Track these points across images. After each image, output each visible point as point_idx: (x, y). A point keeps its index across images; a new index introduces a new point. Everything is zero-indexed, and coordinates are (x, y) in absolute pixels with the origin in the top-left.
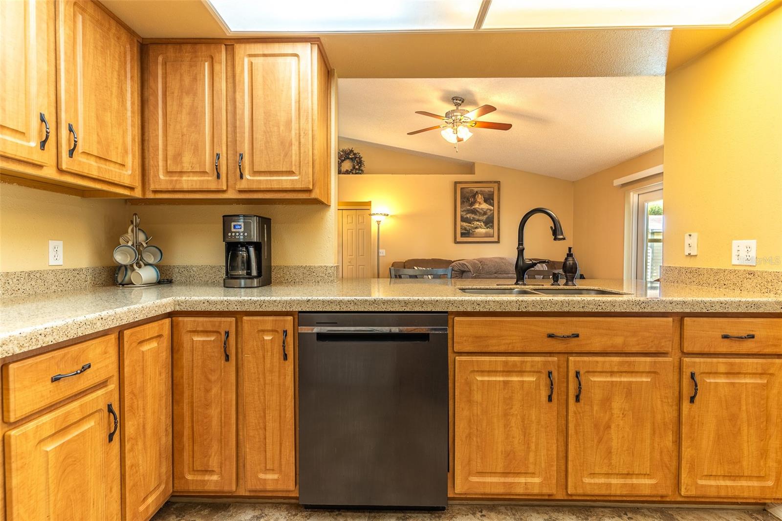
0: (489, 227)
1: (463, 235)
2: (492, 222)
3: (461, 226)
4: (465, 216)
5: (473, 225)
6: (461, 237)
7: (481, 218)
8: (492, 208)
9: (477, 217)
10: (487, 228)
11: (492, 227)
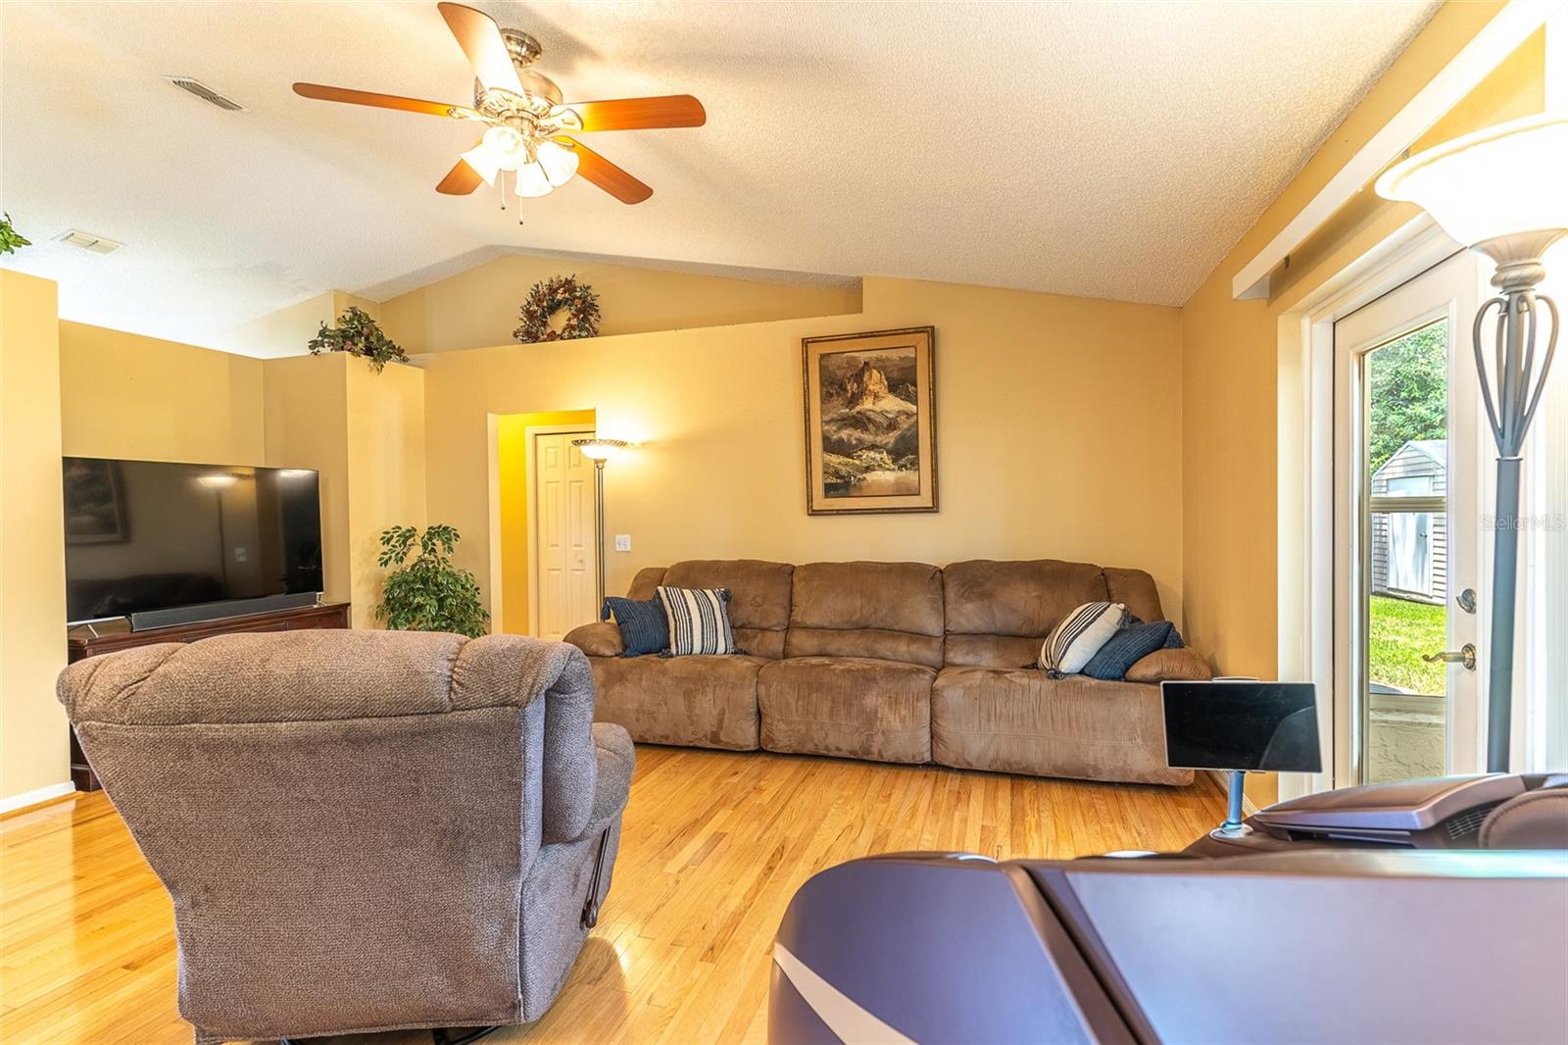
0: (905, 466)
1: (830, 490)
2: (916, 451)
3: (826, 465)
4: (835, 437)
5: (857, 462)
6: (826, 496)
7: (880, 439)
8: (914, 408)
9: (868, 438)
10: (900, 468)
11: (915, 465)
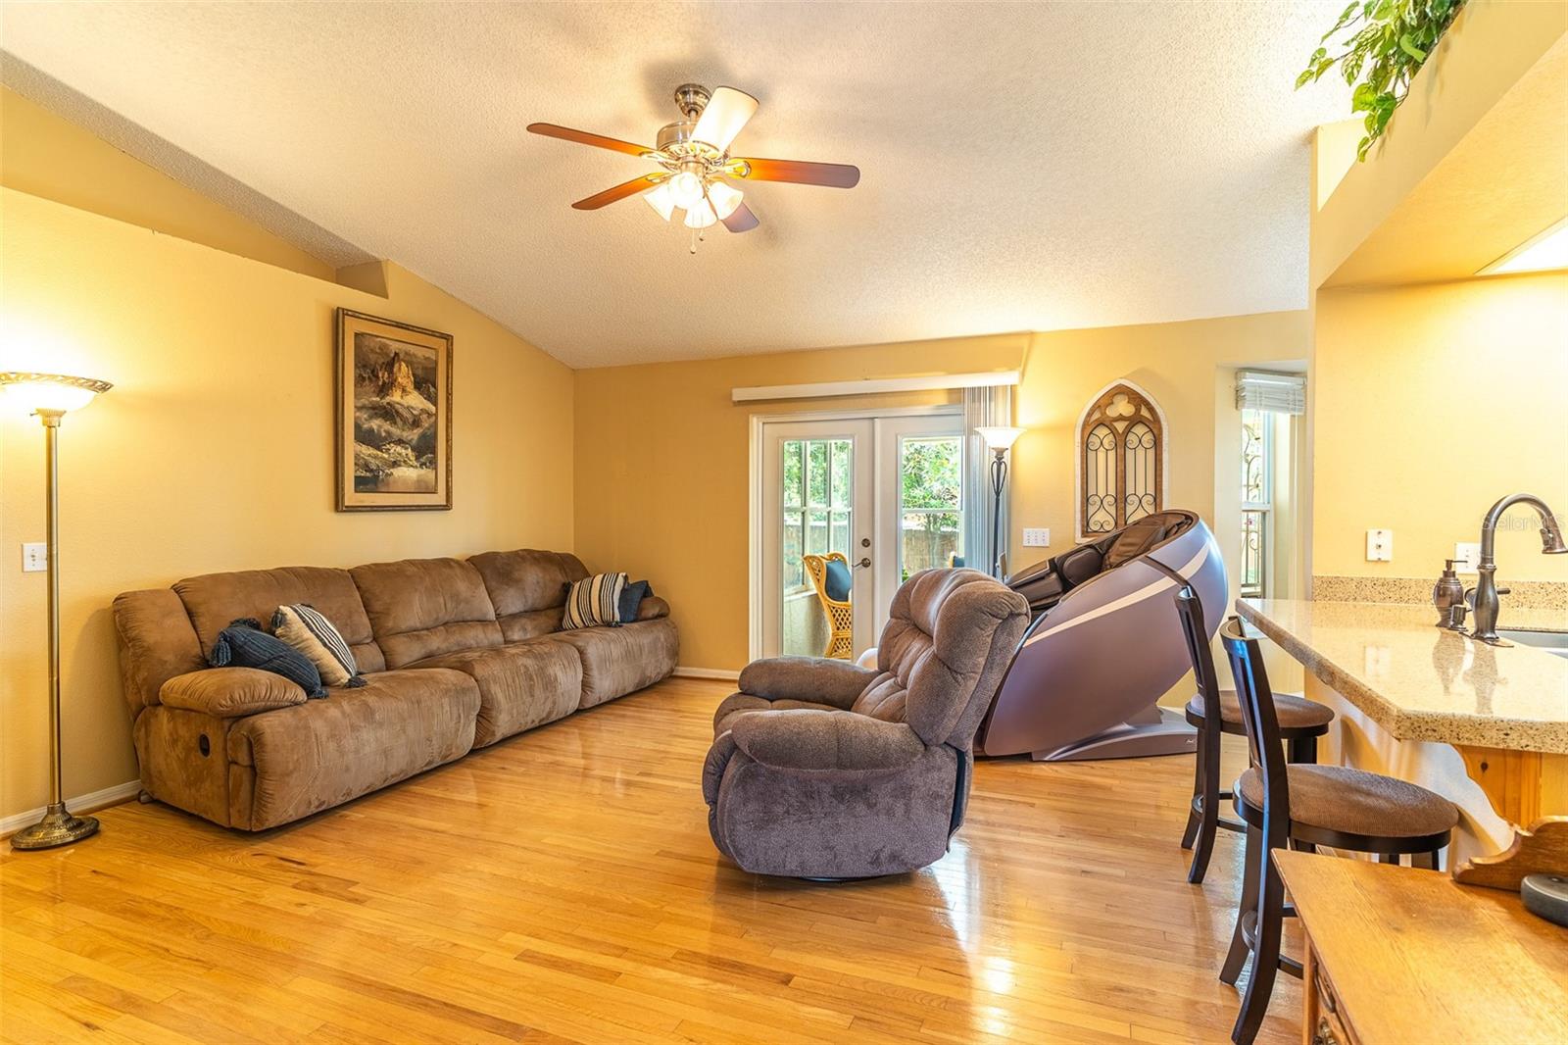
0: (425, 464)
1: (362, 484)
2: (434, 451)
3: (357, 456)
4: (365, 426)
5: (386, 456)
6: (356, 491)
7: (407, 435)
8: (433, 408)
9: (396, 431)
10: (422, 465)
